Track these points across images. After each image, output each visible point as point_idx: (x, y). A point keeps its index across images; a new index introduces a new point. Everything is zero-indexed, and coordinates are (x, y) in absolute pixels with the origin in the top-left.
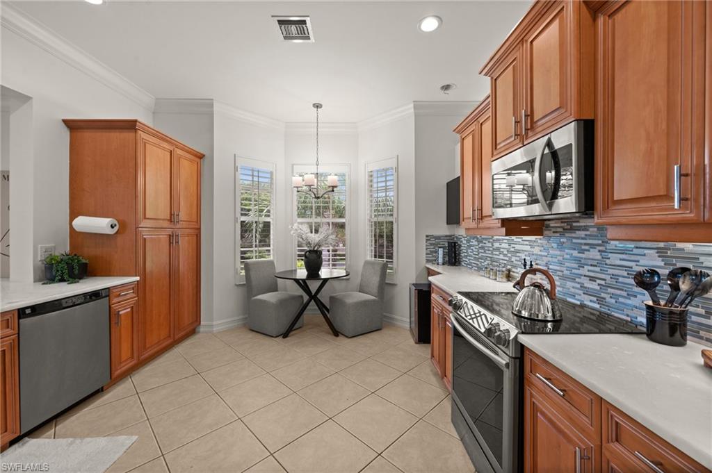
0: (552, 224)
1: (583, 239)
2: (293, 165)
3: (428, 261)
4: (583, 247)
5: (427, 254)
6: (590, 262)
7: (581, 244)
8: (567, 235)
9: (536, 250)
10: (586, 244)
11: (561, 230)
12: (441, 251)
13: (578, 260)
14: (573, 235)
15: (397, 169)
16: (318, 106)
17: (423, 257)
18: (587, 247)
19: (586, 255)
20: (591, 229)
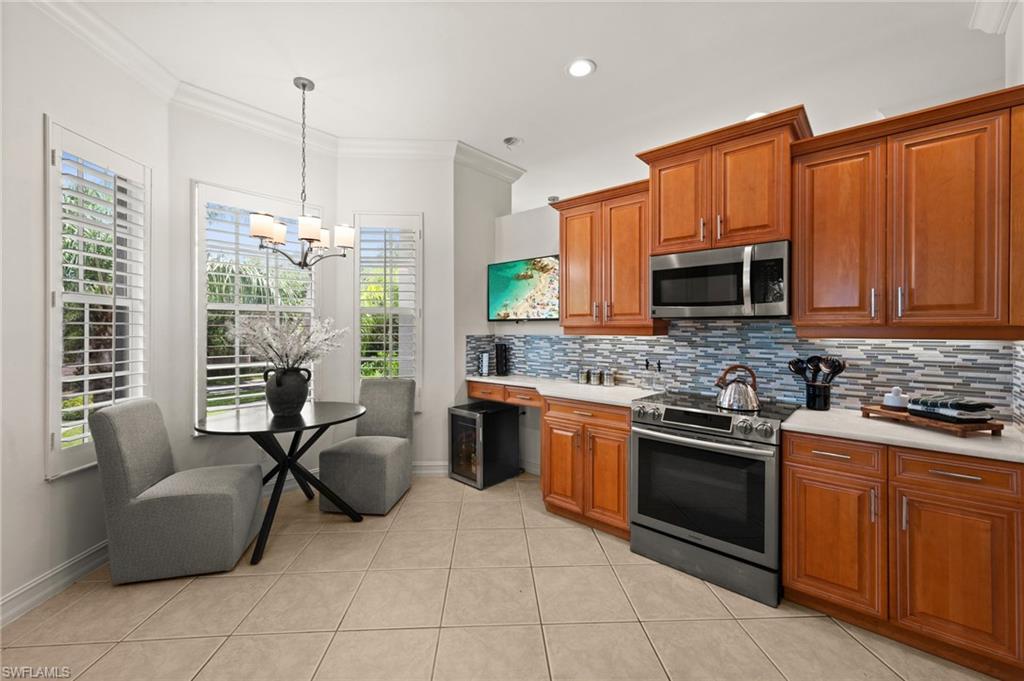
0: (681, 323)
1: (720, 337)
2: (193, 183)
3: (469, 372)
4: (720, 345)
5: (468, 362)
6: (728, 357)
7: (718, 342)
8: (700, 334)
9: (659, 350)
10: (723, 342)
11: (694, 329)
12: (485, 357)
13: (714, 356)
14: (709, 334)
15: (422, 234)
16: (304, 85)
17: (463, 368)
18: (725, 345)
19: (724, 351)
20: (729, 329)
